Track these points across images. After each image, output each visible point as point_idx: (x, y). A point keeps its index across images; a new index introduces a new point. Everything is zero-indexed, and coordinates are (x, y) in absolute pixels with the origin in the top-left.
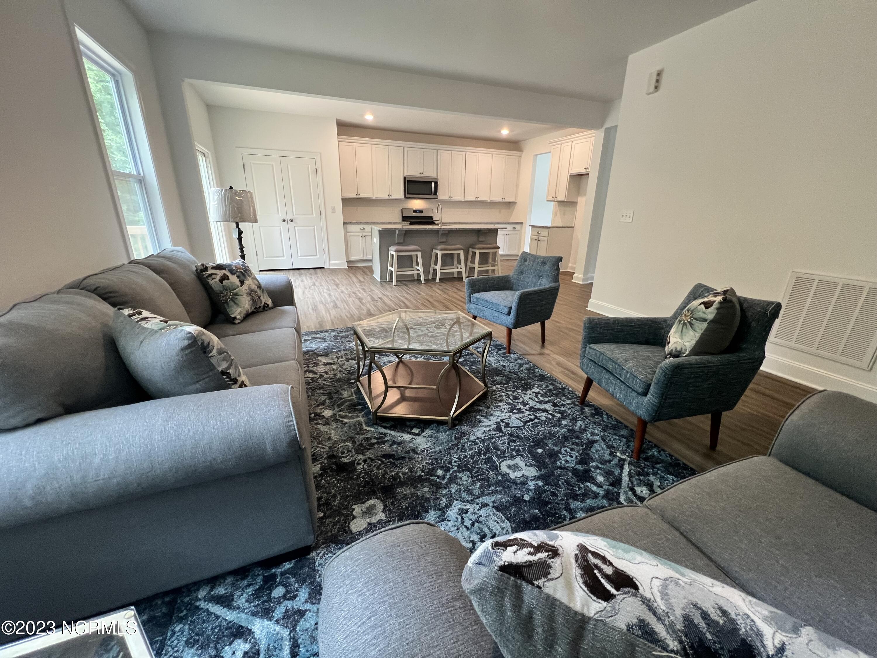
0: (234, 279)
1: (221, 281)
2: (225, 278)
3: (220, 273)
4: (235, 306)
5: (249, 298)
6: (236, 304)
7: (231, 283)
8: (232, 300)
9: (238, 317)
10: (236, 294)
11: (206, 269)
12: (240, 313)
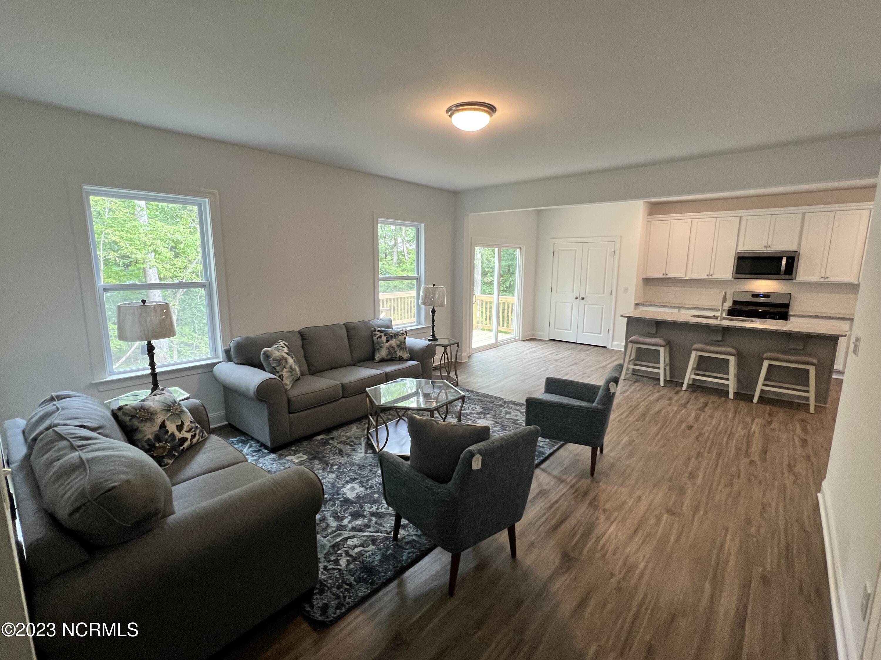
0: (384, 339)
1: (377, 338)
2: (380, 337)
3: (379, 334)
4: (378, 353)
5: (387, 351)
6: (379, 352)
7: (381, 340)
8: (378, 349)
9: (377, 359)
10: (381, 347)
11: (375, 331)
12: (378, 357)
